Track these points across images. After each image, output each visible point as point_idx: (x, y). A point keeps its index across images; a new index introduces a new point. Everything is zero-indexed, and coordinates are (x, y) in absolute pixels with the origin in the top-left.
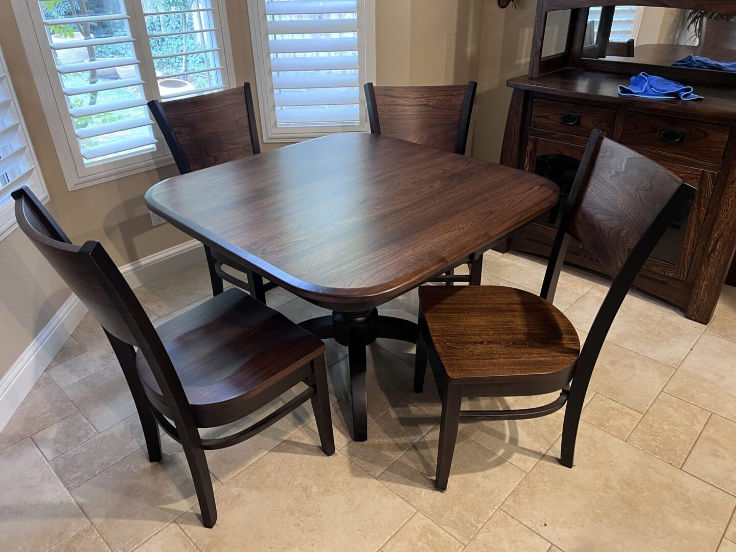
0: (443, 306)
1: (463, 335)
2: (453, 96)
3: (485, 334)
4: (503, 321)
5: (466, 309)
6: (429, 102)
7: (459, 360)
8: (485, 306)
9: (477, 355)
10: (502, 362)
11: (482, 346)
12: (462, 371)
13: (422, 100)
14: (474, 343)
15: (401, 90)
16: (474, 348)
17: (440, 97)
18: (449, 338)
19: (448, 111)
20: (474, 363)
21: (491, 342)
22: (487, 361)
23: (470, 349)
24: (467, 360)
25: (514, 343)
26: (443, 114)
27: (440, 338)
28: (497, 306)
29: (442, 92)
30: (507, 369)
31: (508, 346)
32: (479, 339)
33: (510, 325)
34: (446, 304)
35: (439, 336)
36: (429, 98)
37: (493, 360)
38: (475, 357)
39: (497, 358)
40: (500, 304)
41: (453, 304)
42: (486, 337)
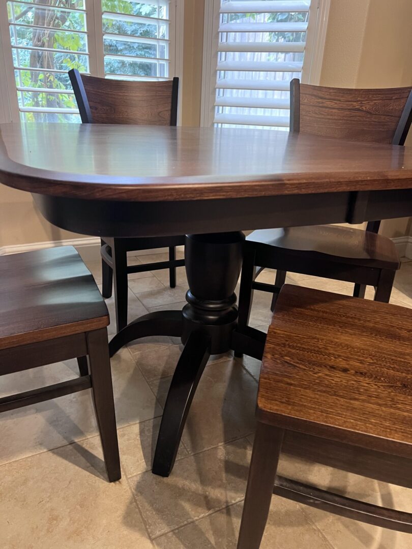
0: (307, 312)
1: (319, 352)
2: (392, 101)
3: (358, 360)
4: (395, 351)
5: (339, 322)
6: (362, 106)
7: (291, 384)
8: (371, 325)
9: (327, 386)
10: (368, 409)
11: (344, 374)
12: (288, 403)
13: (355, 103)
14: (332, 367)
15: (331, 91)
16: (327, 375)
17: (376, 101)
18: (293, 351)
19: (383, 117)
20: (317, 396)
21: (361, 373)
22: (342, 400)
23: (320, 374)
24: (305, 388)
25: (405, 386)
26: (376, 120)
27: (277, 348)
28: (392, 329)
29: (379, 96)
30: (375, 425)
31: (392, 386)
32: (343, 364)
33: (406, 359)
34: (312, 310)
35: (278, 345)
36: (363, 102)
37: (352, 402)
38: (321, 388)
39: (363, 401)
40: (398, 328)
41: (323, 312)
42: (358, 364)
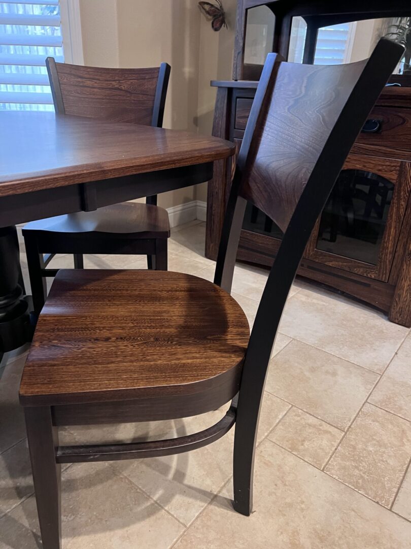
0: (79, 293)
1: (87, 329)
2: (146, 80)
3: (120, 327)
4: (155, 311)
5: (109, 296)
6: (121, 85)
7: (55, 365)
8: (137, 293)
9: (89, 357)
10: (123, 368)
11: (105, 343)
12: (49, 383)
13: (114, 83)
14: (97, 339)
16: (90, 348)
17: (132, 81)
18: (61, 333)
19: (141, 96)
20: (78, 369)
21: (121, 338)
22: (100, 366)
23: (83, 349)
24: (68, 365)
25: (157, 340)
26: (135, 99)
27: (46, 334)
28: (154, 293)
29: (134, 75)
30: (125, 380)
31: (145, 343)
32: (106, 334)
33: (162, 316)
34: (84, 290)
35: (48, 331)
36: (121, 82)
37: (109, 365)
38: (84, 361)
39: (119, 362)
40: (159, 291)
41: (95, 290)
42: (121, 331)
